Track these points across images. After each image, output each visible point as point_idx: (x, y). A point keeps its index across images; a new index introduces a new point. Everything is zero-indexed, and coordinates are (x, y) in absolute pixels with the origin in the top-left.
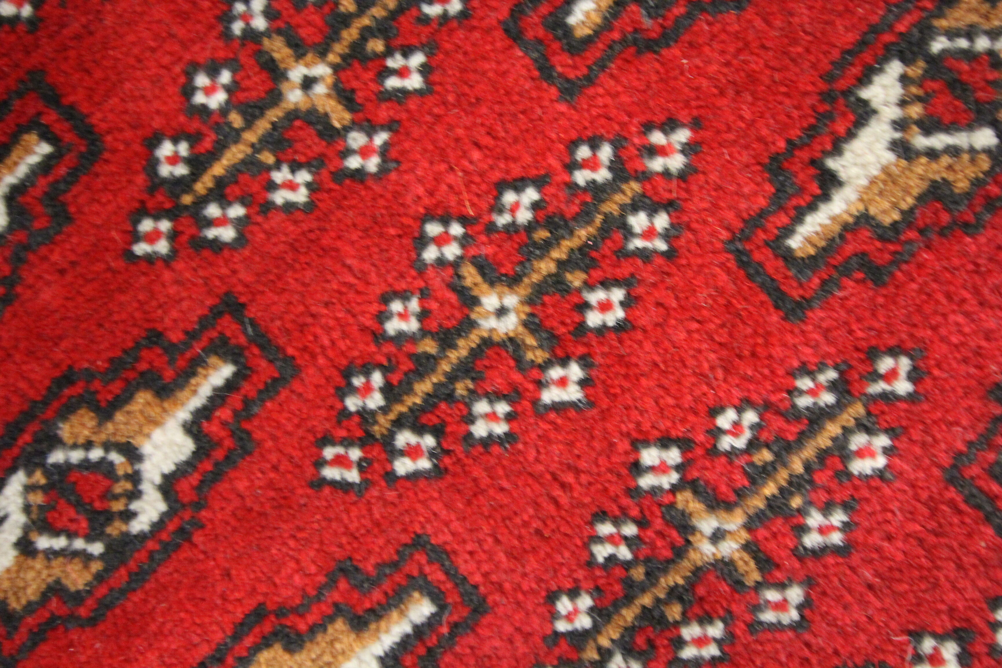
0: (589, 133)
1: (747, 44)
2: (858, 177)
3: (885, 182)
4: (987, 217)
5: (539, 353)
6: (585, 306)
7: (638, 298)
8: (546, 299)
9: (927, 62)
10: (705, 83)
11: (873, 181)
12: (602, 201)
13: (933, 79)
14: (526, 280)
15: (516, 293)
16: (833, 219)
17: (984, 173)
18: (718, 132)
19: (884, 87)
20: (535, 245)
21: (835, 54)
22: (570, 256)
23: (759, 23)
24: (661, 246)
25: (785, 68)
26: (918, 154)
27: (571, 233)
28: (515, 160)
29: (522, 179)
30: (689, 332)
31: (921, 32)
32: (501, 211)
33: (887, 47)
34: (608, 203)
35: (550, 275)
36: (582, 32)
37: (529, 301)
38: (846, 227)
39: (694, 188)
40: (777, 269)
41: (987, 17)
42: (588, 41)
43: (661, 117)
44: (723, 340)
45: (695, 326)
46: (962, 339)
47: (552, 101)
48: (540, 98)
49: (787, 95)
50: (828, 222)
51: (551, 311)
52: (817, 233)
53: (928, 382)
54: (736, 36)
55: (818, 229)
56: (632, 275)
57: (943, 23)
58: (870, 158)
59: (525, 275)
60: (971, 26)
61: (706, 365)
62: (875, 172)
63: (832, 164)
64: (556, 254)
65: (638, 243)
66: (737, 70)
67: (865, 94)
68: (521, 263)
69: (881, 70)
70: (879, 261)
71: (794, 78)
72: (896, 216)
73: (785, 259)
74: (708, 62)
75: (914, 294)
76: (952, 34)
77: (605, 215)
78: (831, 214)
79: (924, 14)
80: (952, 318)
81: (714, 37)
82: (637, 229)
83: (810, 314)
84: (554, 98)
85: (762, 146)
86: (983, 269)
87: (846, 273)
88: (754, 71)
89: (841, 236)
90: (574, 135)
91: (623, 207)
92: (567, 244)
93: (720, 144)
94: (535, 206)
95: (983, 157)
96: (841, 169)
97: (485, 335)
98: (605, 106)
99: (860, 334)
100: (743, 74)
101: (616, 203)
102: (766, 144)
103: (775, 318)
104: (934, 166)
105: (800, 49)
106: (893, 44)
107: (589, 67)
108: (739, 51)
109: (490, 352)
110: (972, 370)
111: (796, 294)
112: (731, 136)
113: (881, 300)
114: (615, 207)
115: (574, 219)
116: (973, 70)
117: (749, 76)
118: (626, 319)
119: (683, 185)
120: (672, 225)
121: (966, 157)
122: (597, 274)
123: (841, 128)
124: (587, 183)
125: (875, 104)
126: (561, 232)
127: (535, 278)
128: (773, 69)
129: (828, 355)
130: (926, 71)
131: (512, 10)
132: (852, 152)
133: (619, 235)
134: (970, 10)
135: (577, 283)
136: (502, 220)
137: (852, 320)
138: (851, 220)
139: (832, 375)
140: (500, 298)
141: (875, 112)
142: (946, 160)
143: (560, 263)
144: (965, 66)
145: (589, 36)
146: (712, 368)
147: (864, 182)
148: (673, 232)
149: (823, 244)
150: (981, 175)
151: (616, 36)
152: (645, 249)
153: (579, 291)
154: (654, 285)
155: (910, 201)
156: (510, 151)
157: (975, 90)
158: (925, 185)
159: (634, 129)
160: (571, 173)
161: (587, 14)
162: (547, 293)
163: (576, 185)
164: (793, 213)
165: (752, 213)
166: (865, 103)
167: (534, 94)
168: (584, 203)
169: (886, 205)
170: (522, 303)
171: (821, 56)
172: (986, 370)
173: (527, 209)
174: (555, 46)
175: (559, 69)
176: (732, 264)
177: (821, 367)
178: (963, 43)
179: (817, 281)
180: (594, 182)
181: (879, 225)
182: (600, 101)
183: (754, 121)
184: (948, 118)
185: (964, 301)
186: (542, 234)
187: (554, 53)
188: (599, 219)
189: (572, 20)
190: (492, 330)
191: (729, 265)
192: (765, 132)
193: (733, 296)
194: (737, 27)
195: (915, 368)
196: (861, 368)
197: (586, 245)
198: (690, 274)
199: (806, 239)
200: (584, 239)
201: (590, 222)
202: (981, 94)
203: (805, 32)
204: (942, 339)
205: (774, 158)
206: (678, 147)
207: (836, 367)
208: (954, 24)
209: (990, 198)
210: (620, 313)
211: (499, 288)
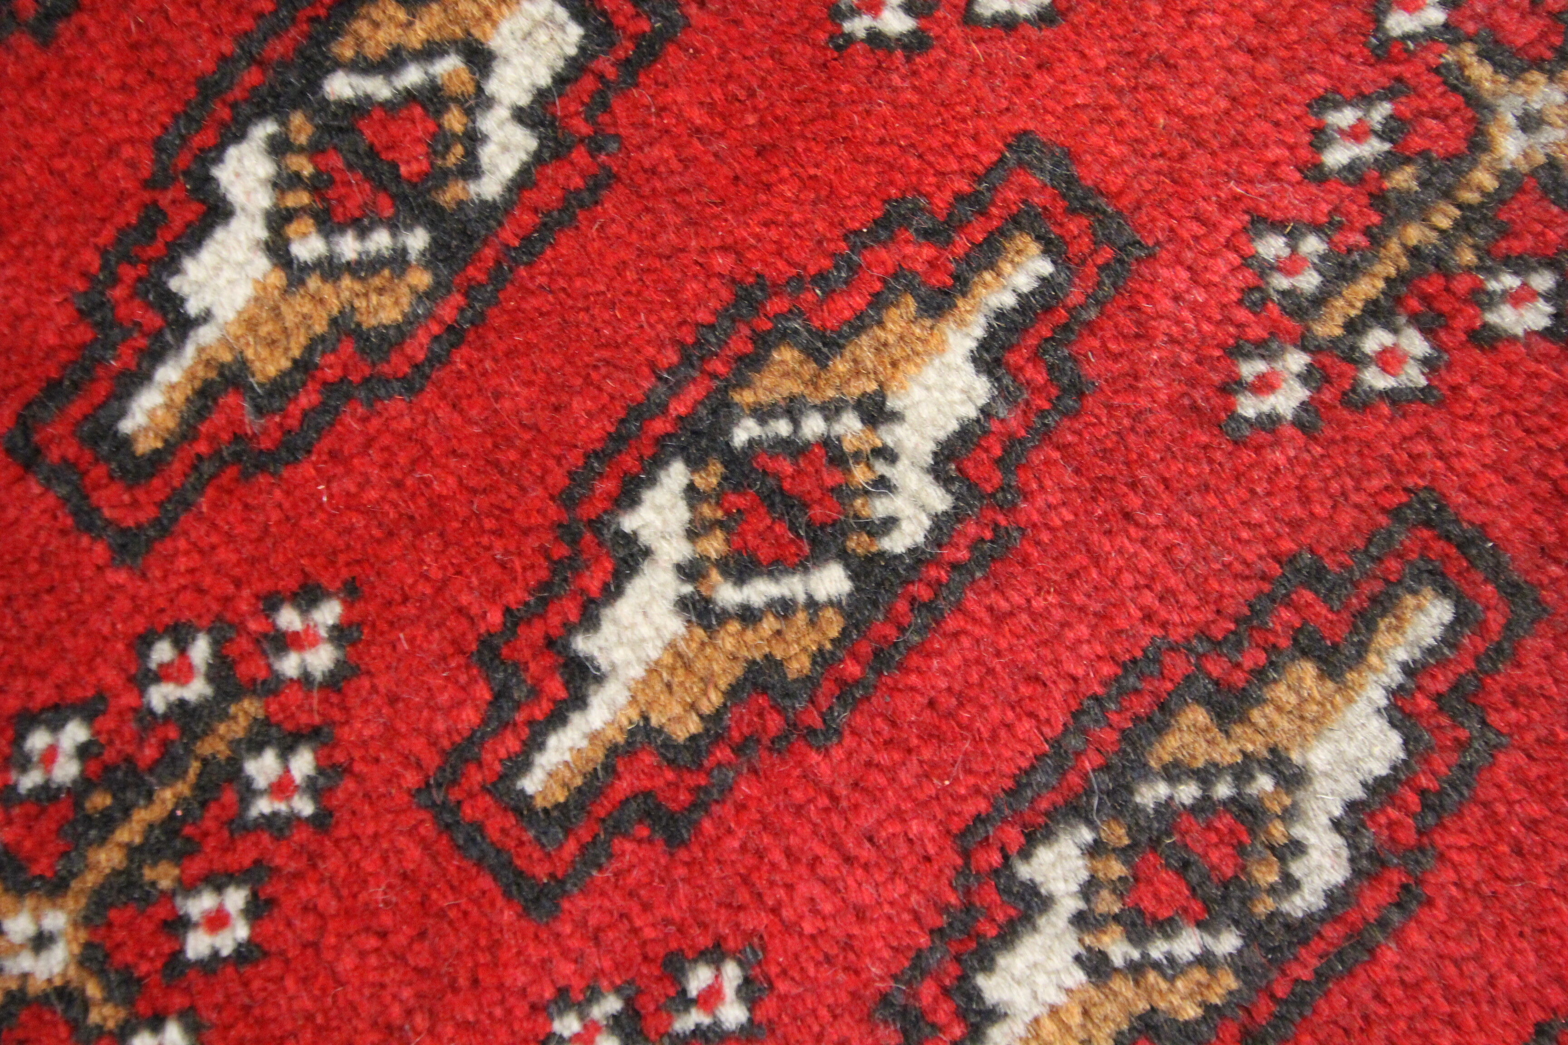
0: (166, 619)
1: (428, 450)
2: (628, 663)
3: (672, 670)
4: (843, 716)
5: (108, 1010)
6: (182, 924)
7: (271, 902)
8: (113, 914)
9: (726, 464)
10: (359, 521)
11: (653, 670)
12: (196, 737)
13: (737, 489)
14: (75, 885)
15: (62, 907)
16: (593, 737)
17: (833, 641)
18: (389, 604)
19: (659, 509)
20: (88, 821)
21: (574, 459)
22: (146, 839)
23: (443, 413)
24: (305, 807)
25: (493, 488)
26: (724, 617)
27: (149, 796)
28: (42, 674)
29: (56, 707)
30: (363, 954)
31: (714, 412)
32: (25, 766)
33: (660, 441)
34: (210, 739)
35: (116, 873)
36: (145, 445)
37: (86, 921)
38: (613, 750)
39: (354, 702)
40: (504, 831)
41: (813, 383)
42: (156, 459)
43: (291, 583)
44: (422, 964)
45: (372, 942)
46: (820, 924)
47: (99, 568)
48: (77, 564)
49: (499, 533)
50: (584, 744)
51: (121, 935)
52: (566, 764)
53: (770, 1005)
54: (409, 436)
55: (568, 757)
56: (257, 862)
57: (746, 397)
58: (646, 631)
59: (74, 875)
60: (792, 399)
61: (396, 1010)
62: (654, 652)
63: (582, 644)
64: (124, 835)
65: (263, 806)
66: (413, 496)
67: (629, 523)
68: (64, 854)
69: (652, 481)
70: (672, 806)
71: (509, 504)
72: (694, 725)
73: (517, 811)
74: (365, 483)
75: (734, 857)
76: (763, 414)
77: (205, 762)
78: (587, 730)
79: (715, 383)
80: (803, 889)
81: (369, 442)
82: (261, 783)
83: (566, 905)
84: (100, 562)
85: (465, 622)
86: (844, 804)
87: (618, 829)
88: (440, 496)
89: (605, 767)
90: (140, 624)
91: (235, 744)
92: (143, 816)
93: (391, 624)
94: (83, 752)
95: (829, 613)
96: (596, 653)
97: (14, 986)
98: (192, 571)
99: (649, 933)
100: (422, 502)
101: (222, 738)
102: (471, 620)
103: (508, 915)
104: (749, 635)
105: (513, 455)
106: (669, 435)
107: (160, 505)
108: (415, 462)
109: (24, 1015)
110: (841, 977)
111: (541, 872)
112: (410, 610)
113: (681, 872)
114: (222, 747)
115: (151, 770)
116: (799, 472)
117: (431, 506)
118: (250, 941)
119: (335, 699)
120: (320, 769)
121: (801, 618)
122: (197, 866)
123: (593, 583)
124: (170, 706)
125: (646, 538)
126: (130, 795)
127: (91, 879)
128: (474, 491)
129: (600, 973)
130: (725, 478)
131: (19, 416)
132: (615, 622)
133: (230, 796)
134: (786, 375)
135: (165, 884)
136: (30, 780)
137: (636, 909)
138: (620, 739)
139: (612, 1004)
140: (37, 918)
141: (647, 552)
142: (769, 624)
143: (132, 851)
144: (787, 467)
145: (156, 451)
146: (409, 1013)
147: (638, 672)
148: (321, 781)
149: (579, 781)
150: (828, 646)
151: (202, 447)
152: (275, 814)
153: (169, 896)
154: (298, 876)
155: (715, 698)
156: (33, 661)
157: (805, 506)
158: (738, 670)
159: (245, 607)
160: (142, 692)
161: (151, 414)
162: (112, 905)
163: (151, 712)
164: (525, 732)
165: (457, 739)
166: (631, 539)
167: (67, 559)
168: (165, 744)
169: (677, 710)
170: (75, 925)
171: (551, 463)
172: (864, 976)
173: (71, 757)
174: (98, 472)
175: (107, 513)
176: (428, 829)
177: (593, 995)
178: (782, 427)
179: (571, 847)
180: (182, 703)
181: (668, 744)
182: (182, 564)
183: (445, 582)
184: (765, 553)
185: (816, 860)
186: (100, 800)
187: (97, 487)
188: (195, 767)
189: (127, 426)
190: (25, 976)
191: (422, 831)
192: (465, 599)
193: (432, 886)
194: (407, 421)
195: (747, 981)
196: (657, 990)
197: (172, 815)
198: (356, 853)
199: (550, 775)
200: (170, 806)
201: (179, 774)
202: (817, 511)
203: (523, 426)
204: (788, 928)
205: (486, 642)
206: (323, 633)
207: (618, 990)
208: (765, 398)
209: (846, 683)
210: (241, 931)
211: (29, 902)
